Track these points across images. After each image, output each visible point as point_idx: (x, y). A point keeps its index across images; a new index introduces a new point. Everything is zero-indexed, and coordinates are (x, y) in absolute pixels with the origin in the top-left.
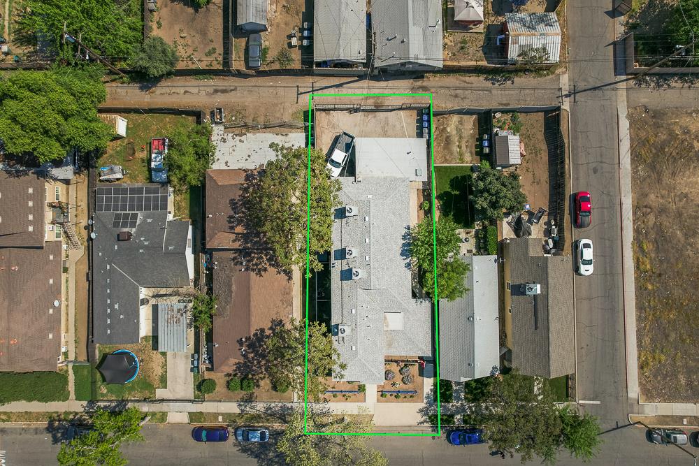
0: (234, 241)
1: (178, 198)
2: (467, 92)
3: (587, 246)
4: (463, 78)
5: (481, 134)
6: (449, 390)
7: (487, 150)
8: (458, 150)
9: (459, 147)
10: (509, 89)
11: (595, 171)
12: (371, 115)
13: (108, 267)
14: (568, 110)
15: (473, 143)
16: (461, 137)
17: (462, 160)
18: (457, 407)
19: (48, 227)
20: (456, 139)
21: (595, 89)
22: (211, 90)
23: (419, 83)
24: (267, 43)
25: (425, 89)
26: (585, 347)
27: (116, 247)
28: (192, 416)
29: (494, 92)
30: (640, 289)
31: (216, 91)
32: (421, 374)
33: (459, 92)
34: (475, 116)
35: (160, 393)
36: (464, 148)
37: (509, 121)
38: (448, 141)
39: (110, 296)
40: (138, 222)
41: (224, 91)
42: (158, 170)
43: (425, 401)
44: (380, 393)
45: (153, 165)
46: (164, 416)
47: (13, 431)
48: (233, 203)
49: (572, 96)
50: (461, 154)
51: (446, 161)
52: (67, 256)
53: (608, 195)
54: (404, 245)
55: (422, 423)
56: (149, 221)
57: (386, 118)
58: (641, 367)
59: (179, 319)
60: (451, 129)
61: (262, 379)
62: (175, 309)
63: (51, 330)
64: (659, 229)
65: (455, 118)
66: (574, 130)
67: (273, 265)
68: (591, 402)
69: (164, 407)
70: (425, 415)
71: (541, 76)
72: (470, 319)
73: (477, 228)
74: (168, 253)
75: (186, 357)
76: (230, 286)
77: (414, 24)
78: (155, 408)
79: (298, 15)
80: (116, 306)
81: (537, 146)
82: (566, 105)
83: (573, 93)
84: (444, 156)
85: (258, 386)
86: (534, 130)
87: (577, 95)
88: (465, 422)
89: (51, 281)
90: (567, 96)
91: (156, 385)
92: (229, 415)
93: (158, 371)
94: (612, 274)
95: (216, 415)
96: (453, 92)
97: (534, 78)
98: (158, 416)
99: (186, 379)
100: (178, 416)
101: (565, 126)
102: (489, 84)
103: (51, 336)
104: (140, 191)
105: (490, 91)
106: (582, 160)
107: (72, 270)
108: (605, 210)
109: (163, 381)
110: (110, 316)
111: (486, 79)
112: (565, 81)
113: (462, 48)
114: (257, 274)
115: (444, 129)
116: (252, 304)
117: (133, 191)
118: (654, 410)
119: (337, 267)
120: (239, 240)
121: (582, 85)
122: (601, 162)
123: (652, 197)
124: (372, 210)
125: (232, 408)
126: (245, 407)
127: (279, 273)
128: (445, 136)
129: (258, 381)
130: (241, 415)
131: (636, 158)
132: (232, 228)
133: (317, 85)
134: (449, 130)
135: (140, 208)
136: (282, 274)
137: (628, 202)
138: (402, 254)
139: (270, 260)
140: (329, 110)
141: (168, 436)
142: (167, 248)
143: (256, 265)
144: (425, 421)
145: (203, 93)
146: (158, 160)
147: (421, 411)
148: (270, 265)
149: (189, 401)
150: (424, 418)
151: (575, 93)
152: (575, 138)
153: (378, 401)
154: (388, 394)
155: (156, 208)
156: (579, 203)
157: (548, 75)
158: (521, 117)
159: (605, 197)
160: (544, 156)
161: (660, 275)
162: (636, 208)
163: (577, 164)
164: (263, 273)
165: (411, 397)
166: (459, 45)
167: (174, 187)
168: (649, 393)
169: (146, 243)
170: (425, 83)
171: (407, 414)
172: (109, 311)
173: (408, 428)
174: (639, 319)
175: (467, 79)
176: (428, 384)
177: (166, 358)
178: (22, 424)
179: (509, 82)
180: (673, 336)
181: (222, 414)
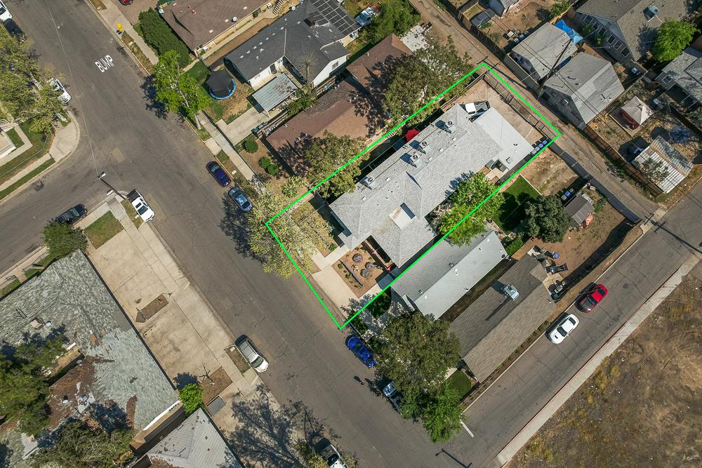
0: (366, 78)
1: (355, 43)
2: (585, 158)
3: (572, 321)
4: (591, 149)
5: (569, 188)
6: (384, 308)
7: (564, 198)
8: (546, 183)
9: (548, 182)
10: (616, 182)
11: (626, 286)
12: (512, 112)
13: (282, 28)
14: (644, 233)
15: (559, 188)
16: (555, 178)
17: (542, 190)
18: (377, 325)
20: (551, 176)
21: (677, 238)
22: (436, 14)
23: (560, 125)
24: (493, 23)
25: (561, 130)
26: (502, 388)
27: (299, 23)
28: (222, 155)
29: (604, 174)
30: (581, 394)
31: (438, 17)
32: (378, 280)
33: (581, 153)
34: (576, 175)
35: (221, 123)
36: (550, 185)
37: (596, 200)
38: (544, 172)
39: (265, 42)
40: (324, 25)
41: (442, 21)
42: (363, 17)
43: (362, 298)
44: (340, 263)
45: (364, 12)
46: (208, 136)
47: (130, 61)
48: (390, 57)
49: (657, 227)
50: (545, 187)
51: (531, 180)
52: (264, 11)
53: (620, 310)
54: (459, 179)
55: (345, 310)
56: (330, 30)
57: (520, 122)
58: (528, 447)
59: (284, 92)
60: (554, 167)
61: (285, 176)
62: (288, 85)
63: (215, 29)
64: (636, 371)
65: (563, 164)
66: (636, 248)
67: (369, 118)
68: (468, 429)
69: (213, 132)
70: (352, 307)
71: (646, 195)
72: (451, 265)
73: (509, 236)
74: (321, 53)
75: (259, 121)
76: (332, 104)
77: (594, 82)
78: (209, 128)
79: (527, 26)
80: (262, 50)
81: (600, 232)
82: (645, 228)
83: (659, 226)
84: (533, 177)
85: (278, 178)
86: (608, 222)
87: (660, 230)
88: (372, 340)
89: (245, 8)
90: (653, 222)
91: (226, 116)
92: (242, 175)
93: (235, 112)
94: (571, 363)
95: (234, 168)
96: (577, 150)
97: (640, 193)
98: (204, 133)
99: (244, 131)
100: (214, 145)
101: (631, 239)
102: (606, 167)
103: (211, 31)
104: (343, 14)
105: (601, 172)
106: (624, 270)
107: (257, 19)
108: (608, 317)
109: (231, 119)
110: (252, 51)
111: (607, 163)
112: (660, 214)
113: (609, 133)
114: (355, 111)
115: (549, 163)
116: (334, 123)
117: (339, 10)
119: (407, 149)
120: (369, 81)
121: (669, 228)
122: (636, 286)
123: (652, 345)
124: (463, 138)
125: (248, 174)
126: (257, 181)
127: (367, 126)
128: (545, 167)
129: (281, 175)
130: (248, 183)
131: (664, 308)
132: (374, 69)
133: (498, 67)
134: (552, 166)
135: (332, 21)
136: (368, 129)
137: (629, 329)
138: (452, 182)
139: (371, 113)
140: (491, 86)
141: (195, 150)
142: (324, 49)
143: (361, 106)
144: (347, 311)
145: (430, 11)
146: (370, 12)
147: (353, 301)
148: (368, 116)
149: (231, 144)
150: (350, 308)
151: (660, 227)
152: (631, 253)
153: (333, 266)
154: (344, 269)
155: (341, 29)
156: (594, 294)
157: (651, 200)
158: (607, 206)
159: (616, 310)
160: (598, 243)
161: (606, 401)
162: (631, 339)
163: (617, 270)
164: (359, 114)
165: (355, 286)
166: (608, 129)
167: (360, 36)
169: (316, 36)
170: (565, 128)
171: (341, 293)
172: (255, 48)
173: (331, 304)
174: (559, 413)
175: (594, 151)
176: (376, 291)
177: (247, 110)
178: (138, 62)
179: (619, 179)
180: (573, 452)
181: (238, 171)
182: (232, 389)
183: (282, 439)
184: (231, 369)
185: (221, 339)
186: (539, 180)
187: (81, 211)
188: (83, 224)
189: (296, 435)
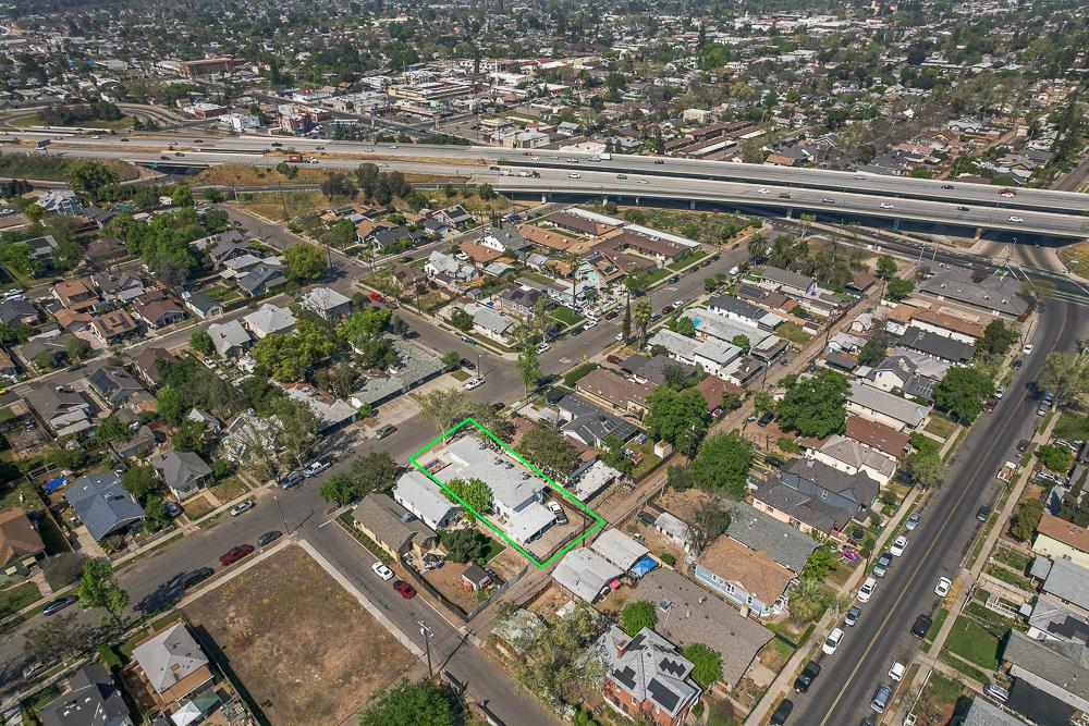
3: (386, 573)
11: (412, 614)
14: (458, 629)
19: (633, 404)
21: (453, 653)
28: (510, 408)
35: (531, 405)
46: (521, 402)
51: (503, 555)
53: (392, 610)
56: (602, 431)
58: (306, 554)
68: (324, 524)
82: (462, 630)
83: (465, 640)
84: (506, 556)
87: (461, 640)
90: (467, 635)
101: (452, 620)
106: (426, 613)
115: (519, 565)
118: (284, 543)
121: (462, 649)
122: (412, 621)
123: (363, 630)
131: (392, 640)
137: (377, 614)
141: (513, 398)
149: (517, 410)
156: (408, 591)
161: (327, 598)
168: (293, 548)
174: (324, 571)
178: (564, 369)
180: (296, 578)
182: (368, 428)
183: (338, 448)
184: (378, 427)
185: (395, 422)
186: (504, 560)
187: (472, 367)
188: (464, 369)
189: (338, 454)
